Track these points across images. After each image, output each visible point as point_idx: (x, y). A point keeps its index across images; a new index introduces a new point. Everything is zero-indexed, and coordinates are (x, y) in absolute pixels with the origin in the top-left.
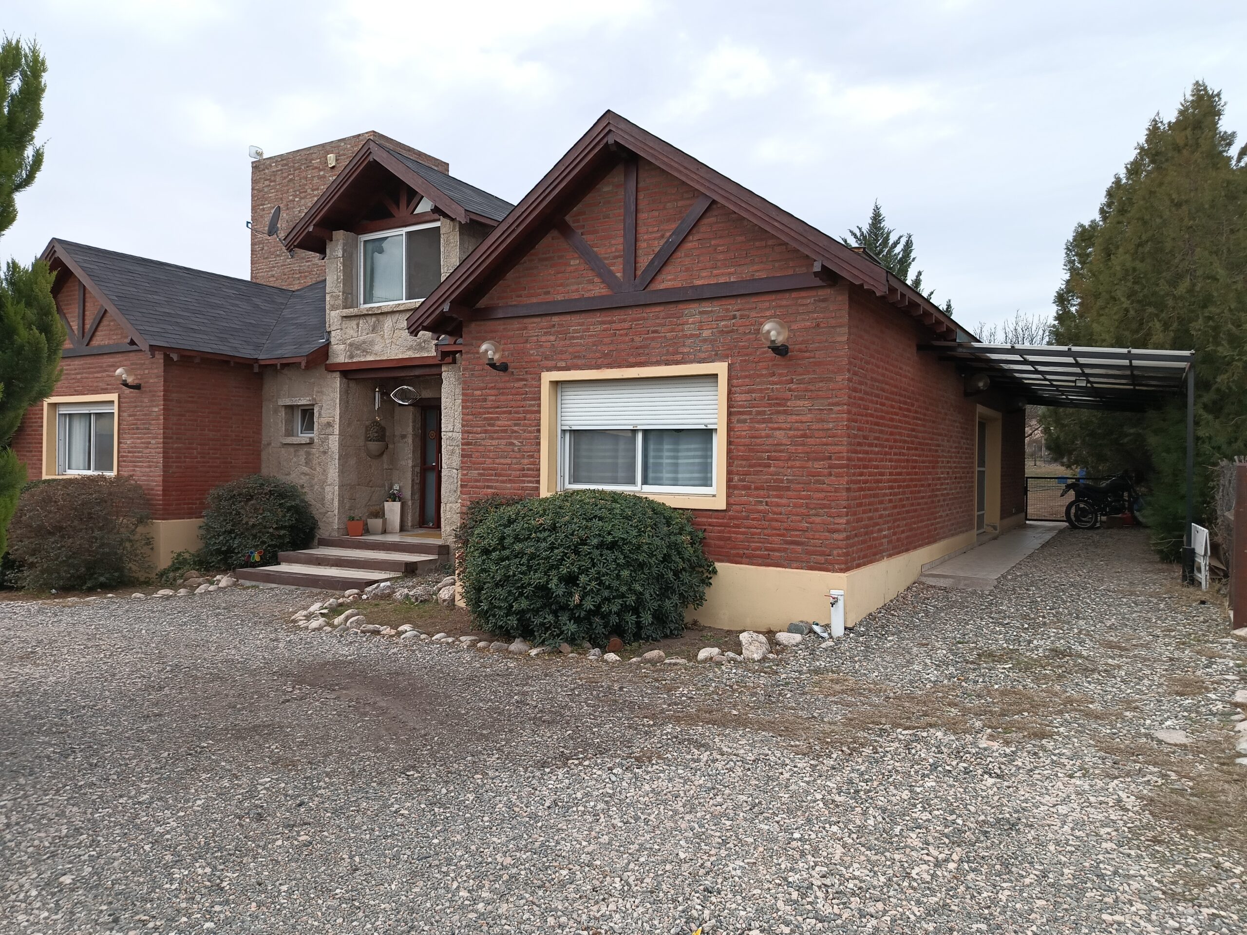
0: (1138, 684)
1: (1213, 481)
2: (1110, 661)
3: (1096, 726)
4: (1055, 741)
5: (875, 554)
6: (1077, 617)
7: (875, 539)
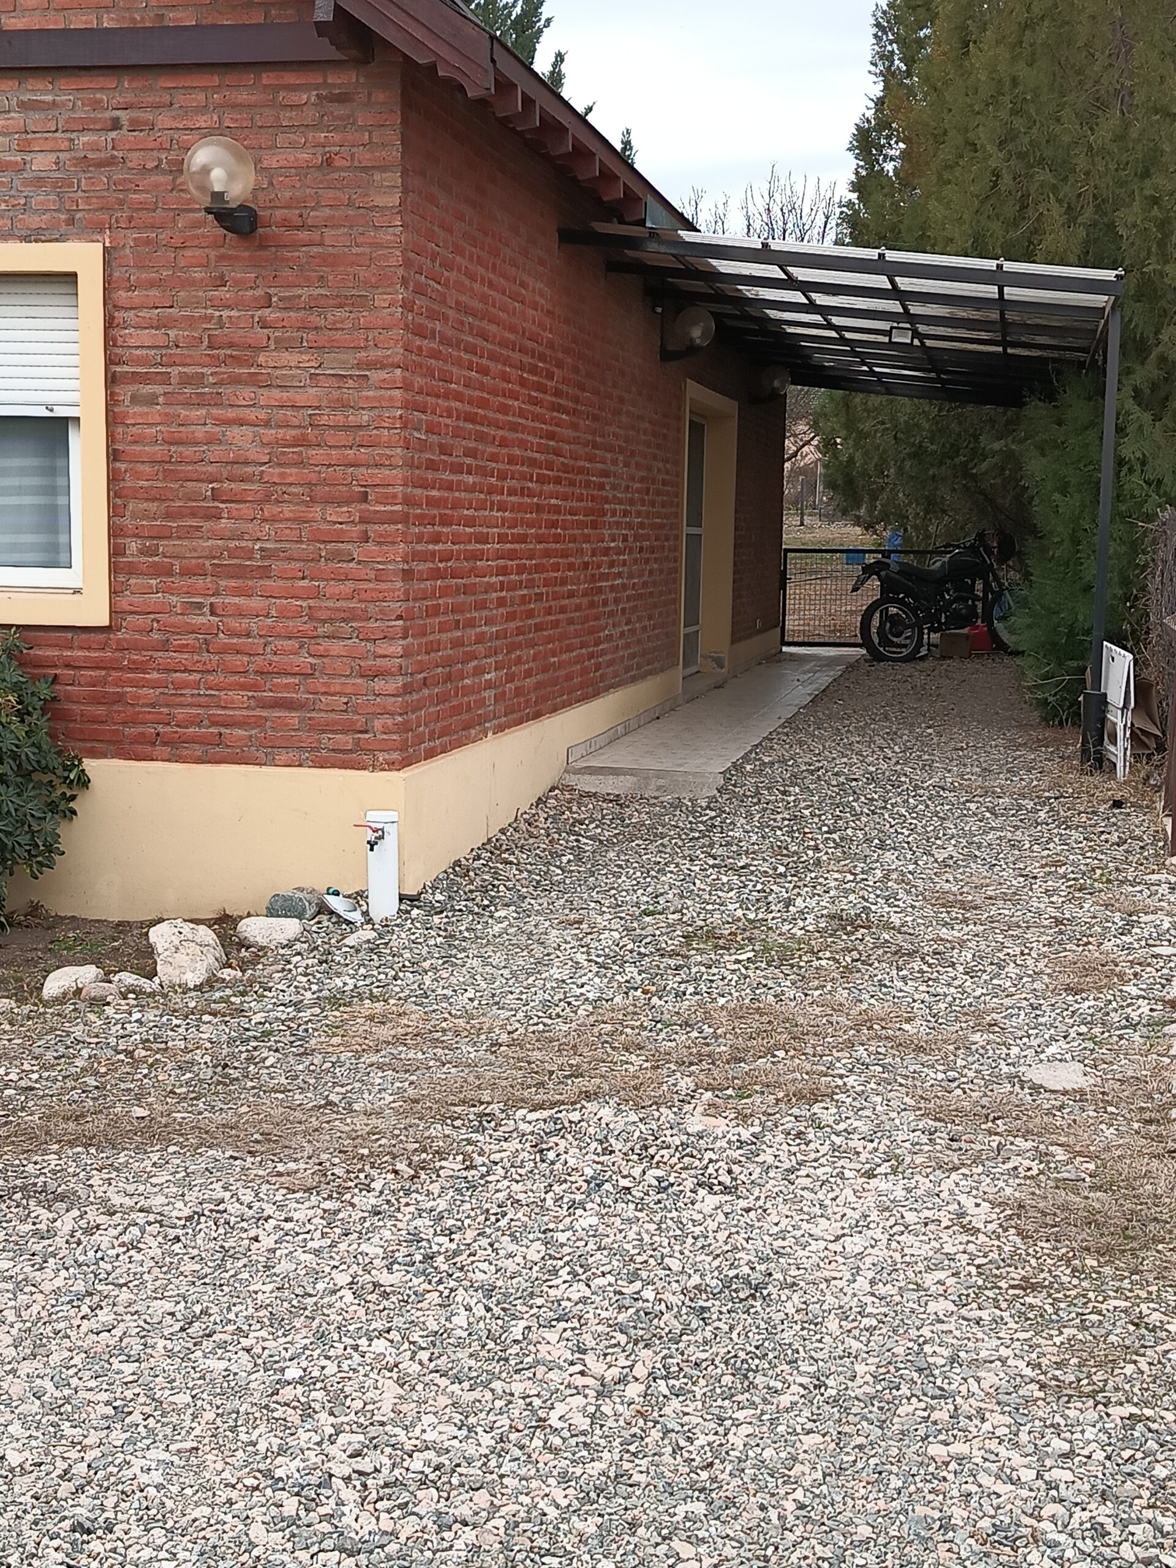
0: (997, 975)
1: (1145, 552)
2: (944, 932)
3: (917, 1067)
4: (839, 1105)
5: (467, 727)
6: (882, 846)
7: (467, 691)
